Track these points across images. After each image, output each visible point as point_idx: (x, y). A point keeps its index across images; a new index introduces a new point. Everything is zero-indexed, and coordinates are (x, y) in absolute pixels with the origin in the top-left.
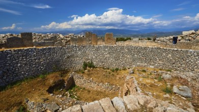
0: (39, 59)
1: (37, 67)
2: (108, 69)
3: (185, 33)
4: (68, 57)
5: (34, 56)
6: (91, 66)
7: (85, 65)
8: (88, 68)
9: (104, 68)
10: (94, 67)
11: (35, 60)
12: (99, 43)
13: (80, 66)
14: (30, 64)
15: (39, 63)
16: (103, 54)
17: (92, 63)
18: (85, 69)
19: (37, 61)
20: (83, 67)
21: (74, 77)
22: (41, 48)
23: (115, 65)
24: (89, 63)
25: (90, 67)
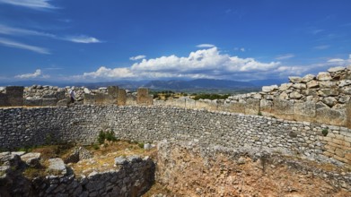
0: (25, 124)
1: (19, 136)
2: (136, 143)
3: (265, 89)
4: (75, 123)
5: (17, 119)
6: (111, 137)
7: (102, 137)
8: (106, 141)
9: (129, 142)
10: (115, 140)
11: (18, 125)
12: (128, 102)
13: (93, 138)
14: (7, 131)
15: (23, 131)
16: (130, 119)
17: (112, 133)
18: (101, 143)
19: (20, 126)
20: (99, 140)
21: (81, 155)
22: (31, 108)
23: (146, 137)
24: (108, 132)
25: (109, 139)
